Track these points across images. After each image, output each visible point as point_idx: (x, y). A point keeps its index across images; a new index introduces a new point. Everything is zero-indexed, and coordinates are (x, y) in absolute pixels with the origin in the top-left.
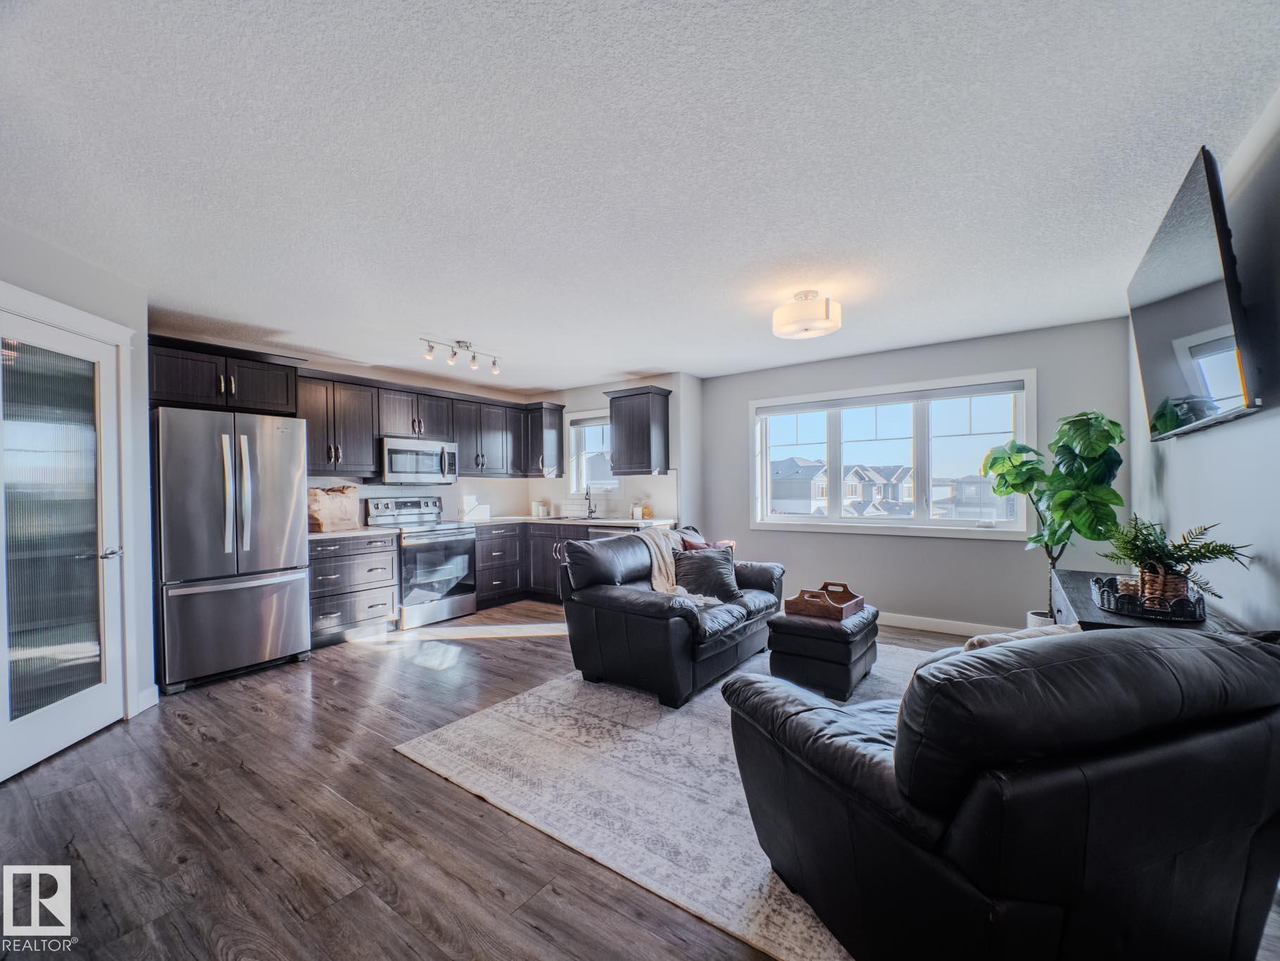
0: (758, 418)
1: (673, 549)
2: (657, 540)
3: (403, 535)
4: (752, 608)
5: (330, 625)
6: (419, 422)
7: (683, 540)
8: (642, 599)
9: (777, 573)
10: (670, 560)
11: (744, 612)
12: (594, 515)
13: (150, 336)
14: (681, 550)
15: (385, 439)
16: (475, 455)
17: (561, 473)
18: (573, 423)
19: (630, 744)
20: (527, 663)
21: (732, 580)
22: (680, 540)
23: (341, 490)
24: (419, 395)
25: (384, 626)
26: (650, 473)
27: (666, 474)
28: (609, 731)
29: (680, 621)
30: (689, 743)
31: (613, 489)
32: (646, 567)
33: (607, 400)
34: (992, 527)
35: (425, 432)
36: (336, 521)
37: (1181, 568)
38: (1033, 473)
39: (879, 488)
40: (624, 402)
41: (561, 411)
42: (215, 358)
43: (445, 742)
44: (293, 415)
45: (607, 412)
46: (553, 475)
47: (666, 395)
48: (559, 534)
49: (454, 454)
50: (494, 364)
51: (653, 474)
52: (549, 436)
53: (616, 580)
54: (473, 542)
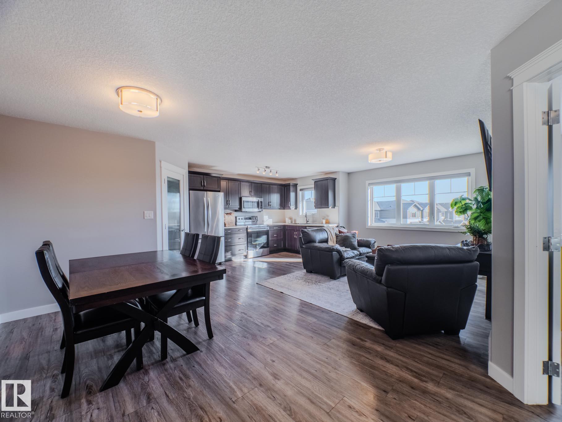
0: (369, 187)
1: (335, 233)
2: (330, 230)
3: (248, 228)
4: (362, 252)
5: (229, 255)
6: (252, 191)
7: (339, 230)
8: (324, 247)
9: (373, 242)
10: (334, 236)
11: (359, 253)
12: (308, 223)
13: (189, 171)
14: (338, 234)
15: (243, 198)
16: (268, 202)
17: (296, 208)
18: (301, 190)
19: (321, 286)
20: (288, 268)
21: (356, 244)
22: (338, 230)
23: (230, 214)
24: (251, 183)
25: (243, 257)
26: (328, 208)
27: (334, 208)
28: (314, 283)
29: (336, 253)
30: (338, 287)
31: (315, 214)
32: (326, 238)
33: (313, 182)
34: (459, 227)
35: (253, 195)
36: (229, 223)
37: (485, 236)
38: (467, 207)
39: (443, 214)
40: (319, 183)
41: (297, 186)
42: (201, 176)
43: (270, 282)
44: (219, 191)
45: (313, 186)
46: (294, 209)
47: (334, 180)
48: (296, 229)
49: (262, 202)
50: (277, 173)
51: (330, 208)
52: (292, 195)
53: (317, 242)
54: (268, 231)
